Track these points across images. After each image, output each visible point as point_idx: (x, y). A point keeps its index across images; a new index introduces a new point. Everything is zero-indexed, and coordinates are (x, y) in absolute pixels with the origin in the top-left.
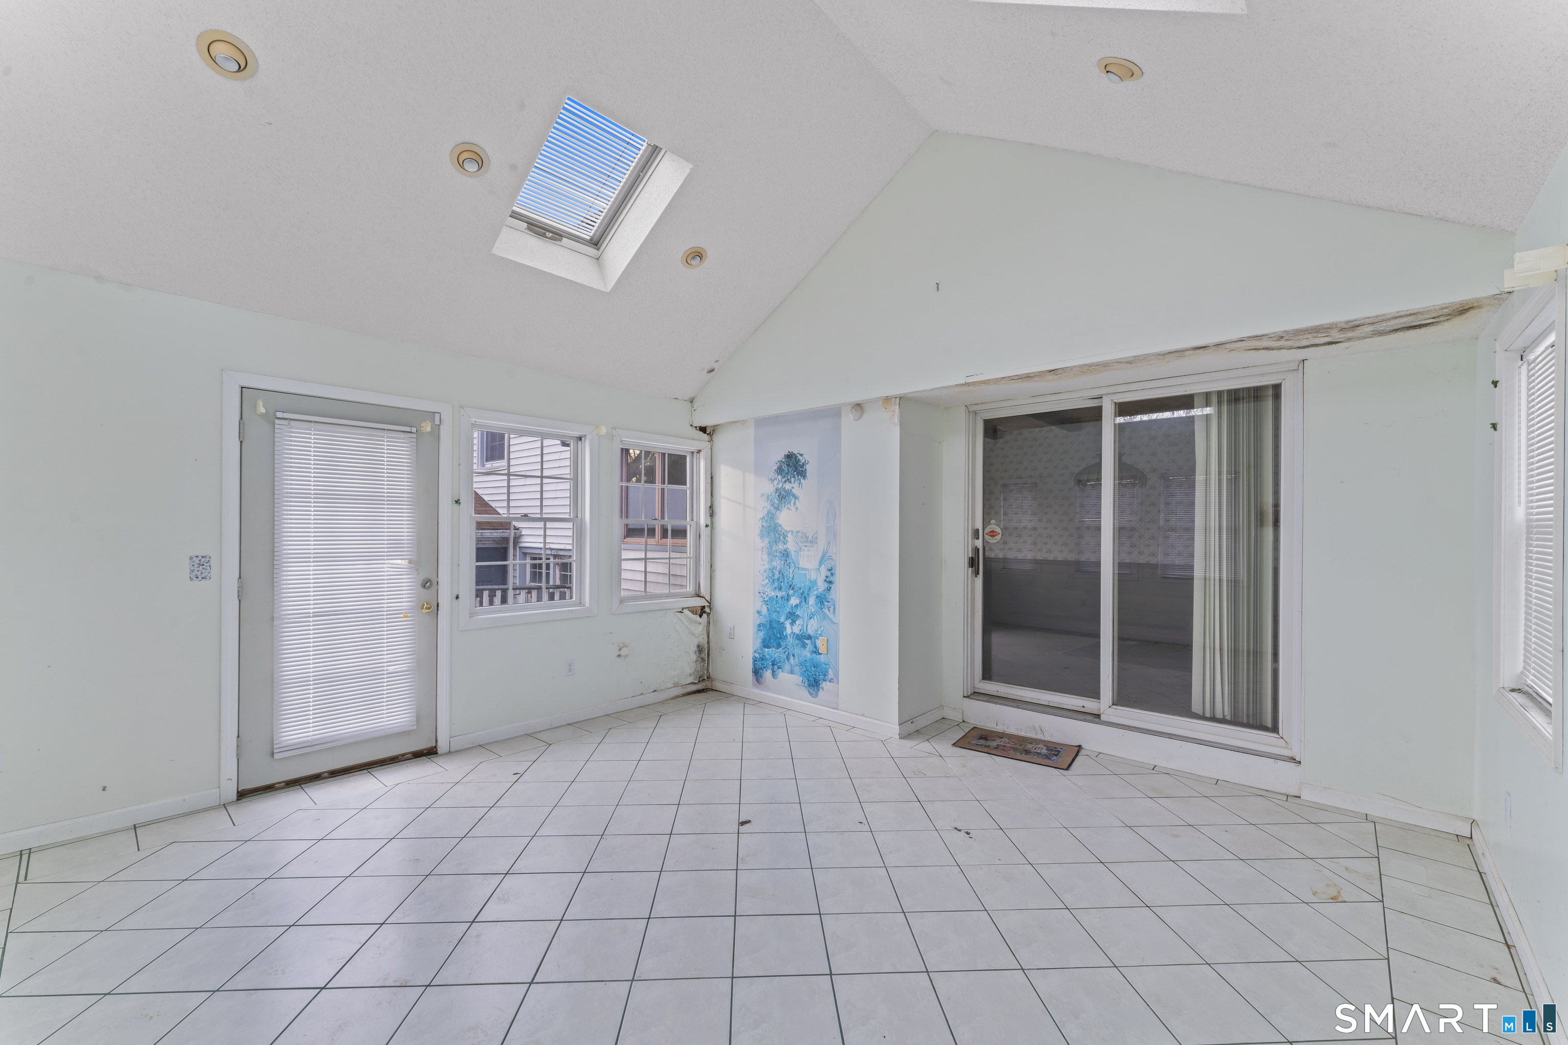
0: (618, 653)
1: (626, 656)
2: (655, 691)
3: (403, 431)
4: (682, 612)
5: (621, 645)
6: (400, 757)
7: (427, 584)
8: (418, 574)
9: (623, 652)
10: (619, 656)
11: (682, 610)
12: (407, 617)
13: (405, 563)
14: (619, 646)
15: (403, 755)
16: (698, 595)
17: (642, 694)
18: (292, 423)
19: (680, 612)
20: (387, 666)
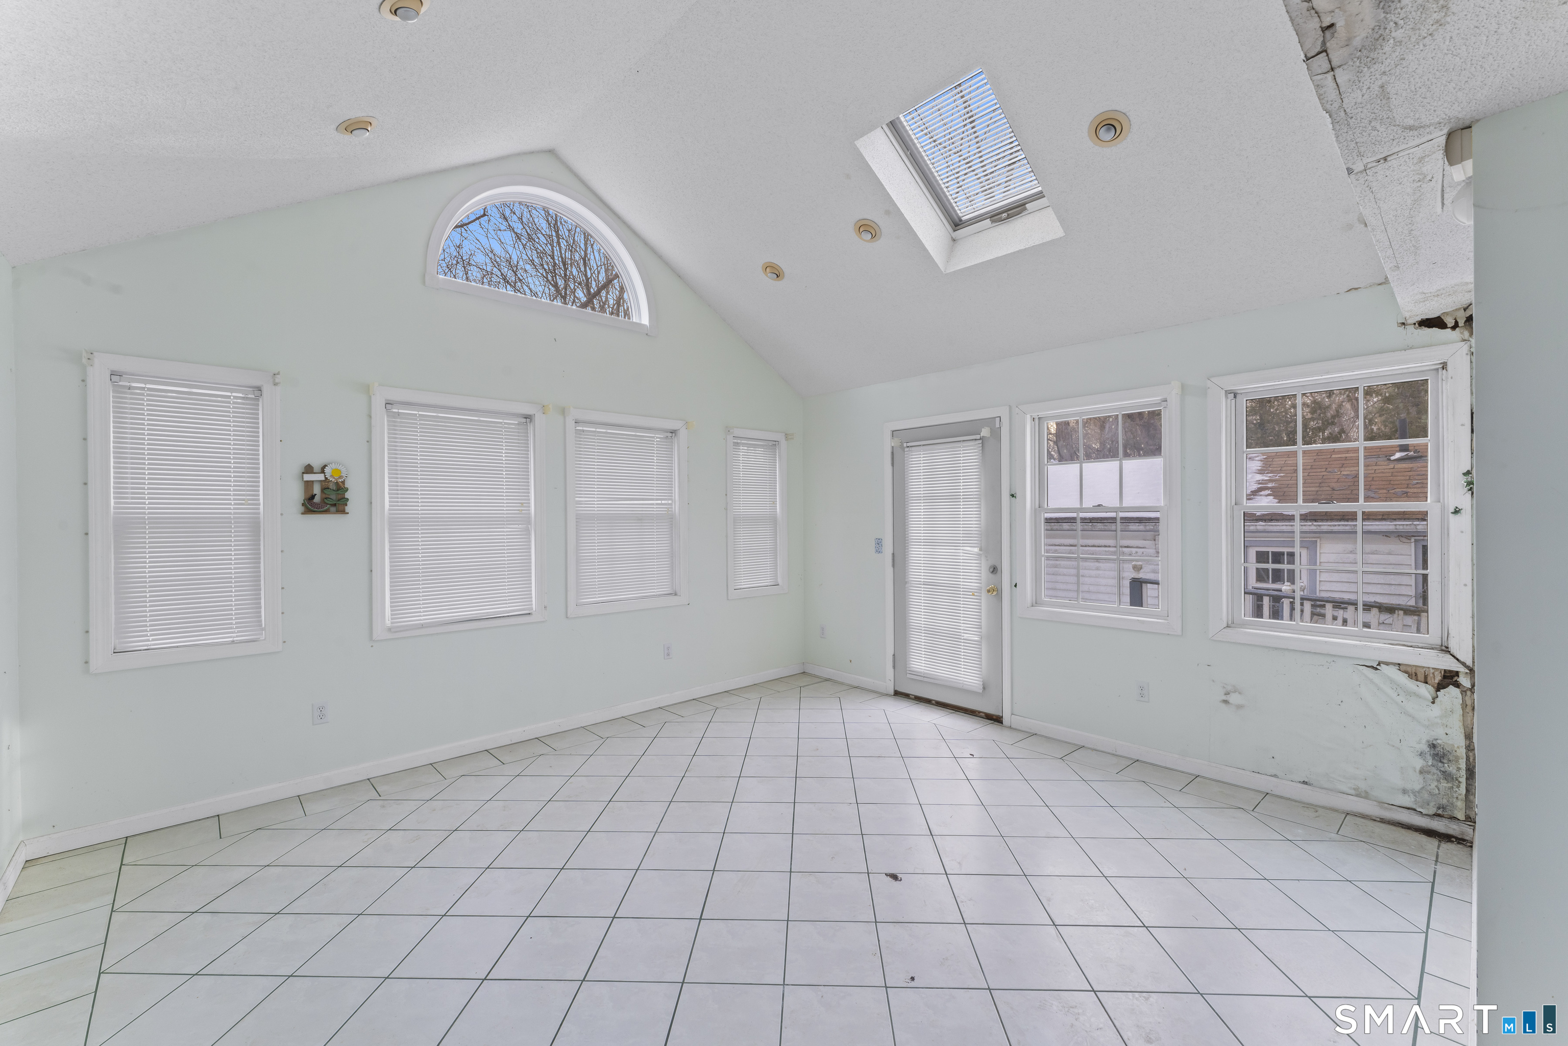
0: (1224, 698)
1: (1240, 707)
2: (1305, 783)
3: (973, 440)
4: (1376, 669)
5: (1229, 688)
6: (977, 713)
7: (994, 570)
8: (987, 560)
9: (1234, 698)
10: (1226, 702)
11: (1379, 664)
12: (974, 595)
13: (976, 550)
14: (1224, 687)
15: (980, 712)
16: (1446, 650)
17: (1275, 776)
18: (913, 449)
19: (1372, 667)
20: (963, 633)
